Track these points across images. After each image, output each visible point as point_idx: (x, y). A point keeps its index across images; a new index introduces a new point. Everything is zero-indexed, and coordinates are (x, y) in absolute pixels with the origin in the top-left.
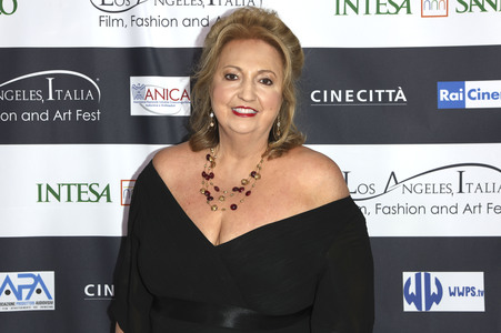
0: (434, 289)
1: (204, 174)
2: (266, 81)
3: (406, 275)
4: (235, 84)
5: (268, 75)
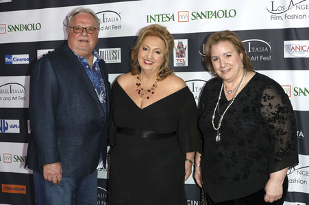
1: (137, 84)
2: (158, 53)
4: (147, 52)
5: (159, 50)
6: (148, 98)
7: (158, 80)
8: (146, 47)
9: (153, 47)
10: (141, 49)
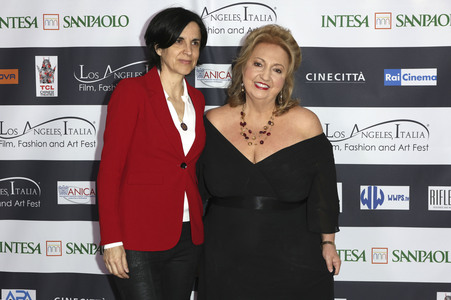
0: (379, 196)
1: (241, 124)
2: (278, 71)
3: (362, 188)
4: (258, 69)
5: (279, 67)
6: (262, 142)
7: (276, 114)
8: (259, 61)
9: (270, 63)
10: (250, 64)
